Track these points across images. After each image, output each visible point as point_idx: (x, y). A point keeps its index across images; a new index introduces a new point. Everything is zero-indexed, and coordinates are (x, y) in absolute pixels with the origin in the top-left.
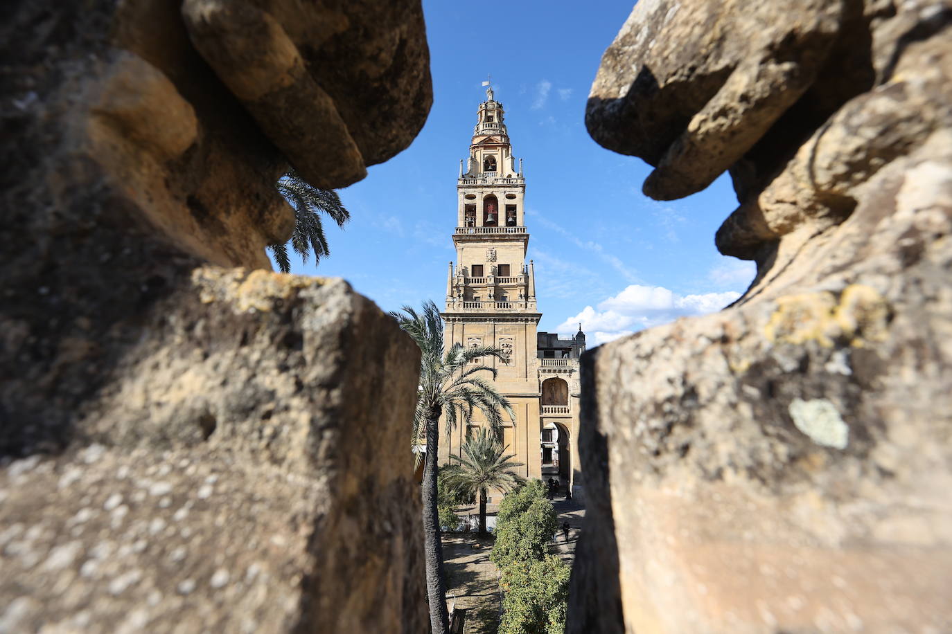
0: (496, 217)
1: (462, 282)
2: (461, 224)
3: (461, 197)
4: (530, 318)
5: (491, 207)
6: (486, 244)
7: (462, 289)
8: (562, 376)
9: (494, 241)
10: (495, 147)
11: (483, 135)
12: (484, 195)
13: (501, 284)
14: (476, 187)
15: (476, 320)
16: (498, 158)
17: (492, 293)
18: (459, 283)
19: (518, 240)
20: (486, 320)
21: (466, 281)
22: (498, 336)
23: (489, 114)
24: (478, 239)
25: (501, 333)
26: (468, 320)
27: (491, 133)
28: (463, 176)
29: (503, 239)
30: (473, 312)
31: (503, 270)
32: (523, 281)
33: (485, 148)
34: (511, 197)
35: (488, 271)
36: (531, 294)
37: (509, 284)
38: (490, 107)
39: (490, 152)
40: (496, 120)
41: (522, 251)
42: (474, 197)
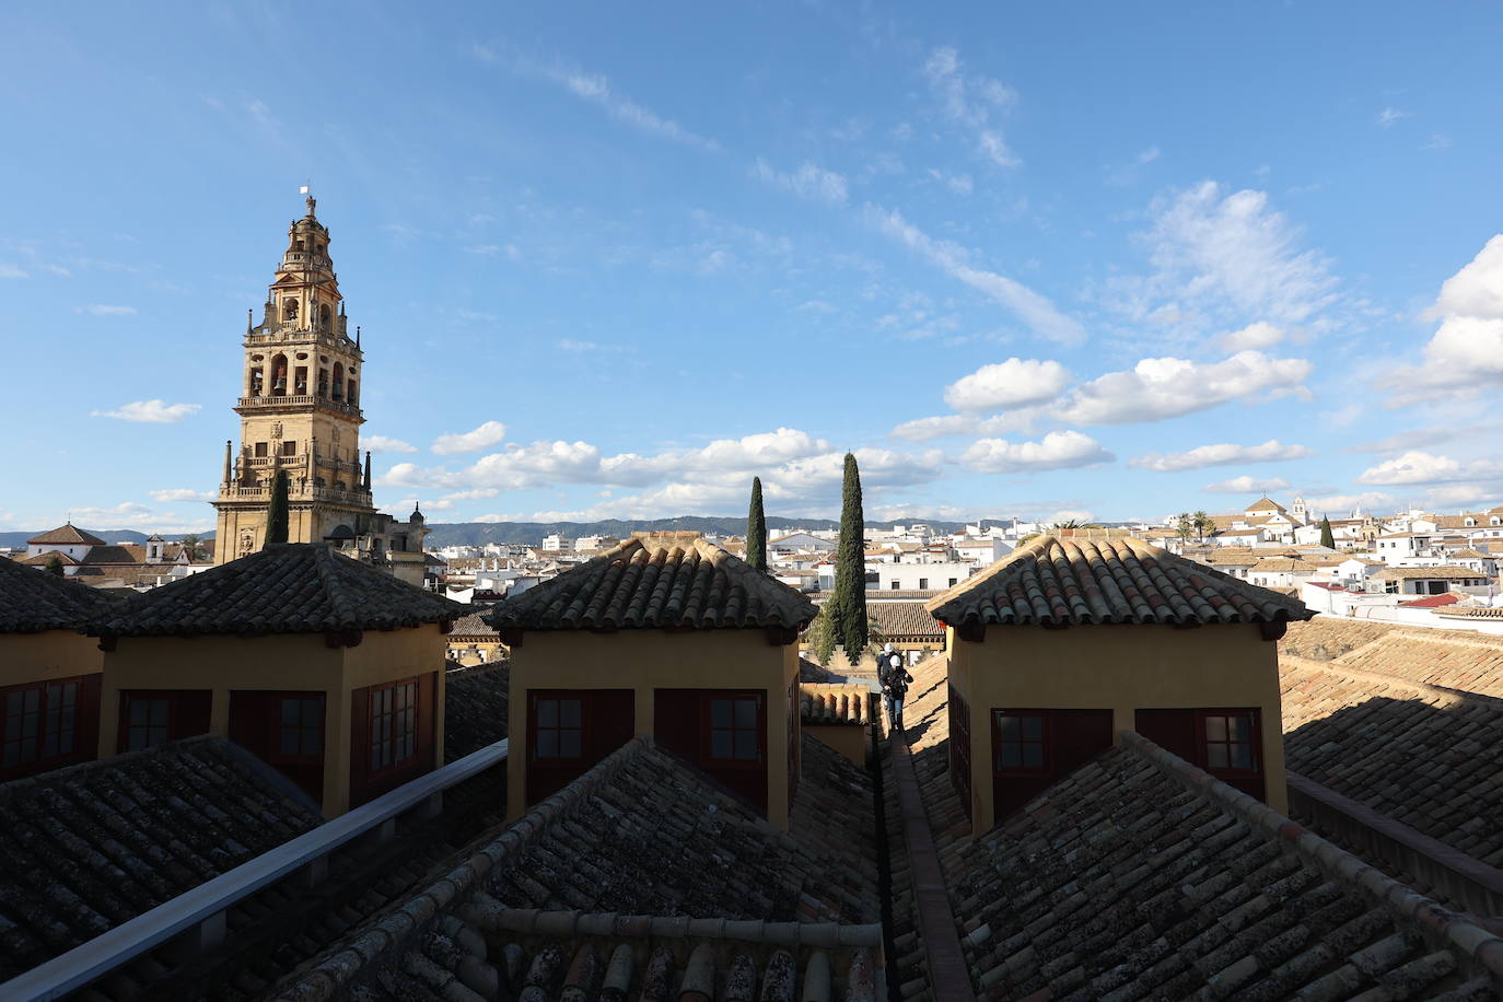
0: (284, 382)
1: (241, 465)
2: (246, 393)
3: (248, 357)
4: (303, 506)
5: (281, 370)
6: (272, 416)
7: (241, 473)
9: (280, 413)
10: (296, 288)
11: (283, 272)
12: (273, 355)
13: (284, 466)
14: (263, 346)
15: (250, 509)
16: (300, 300)
17: (273, 477)
18: (239, 466)
19: (305, 412)
20: (259, 509)
21: (248, 462)
23: (299, 239)
24: (262, 411)
26: (241, 510)
27: (294, 268)
28: (251, 331)
29: (288, 411)
30: (247, 500)
31: (289, 447)
32: (305, 462)
33: (286, 289)
34: (303, 357)
35: (271, 452)
36: (309, 477)
37: (293, 465)
38: (300, 228)
39: (291, 294)
40: (306, 246)
41: (311, 425)
42: (261, 358)
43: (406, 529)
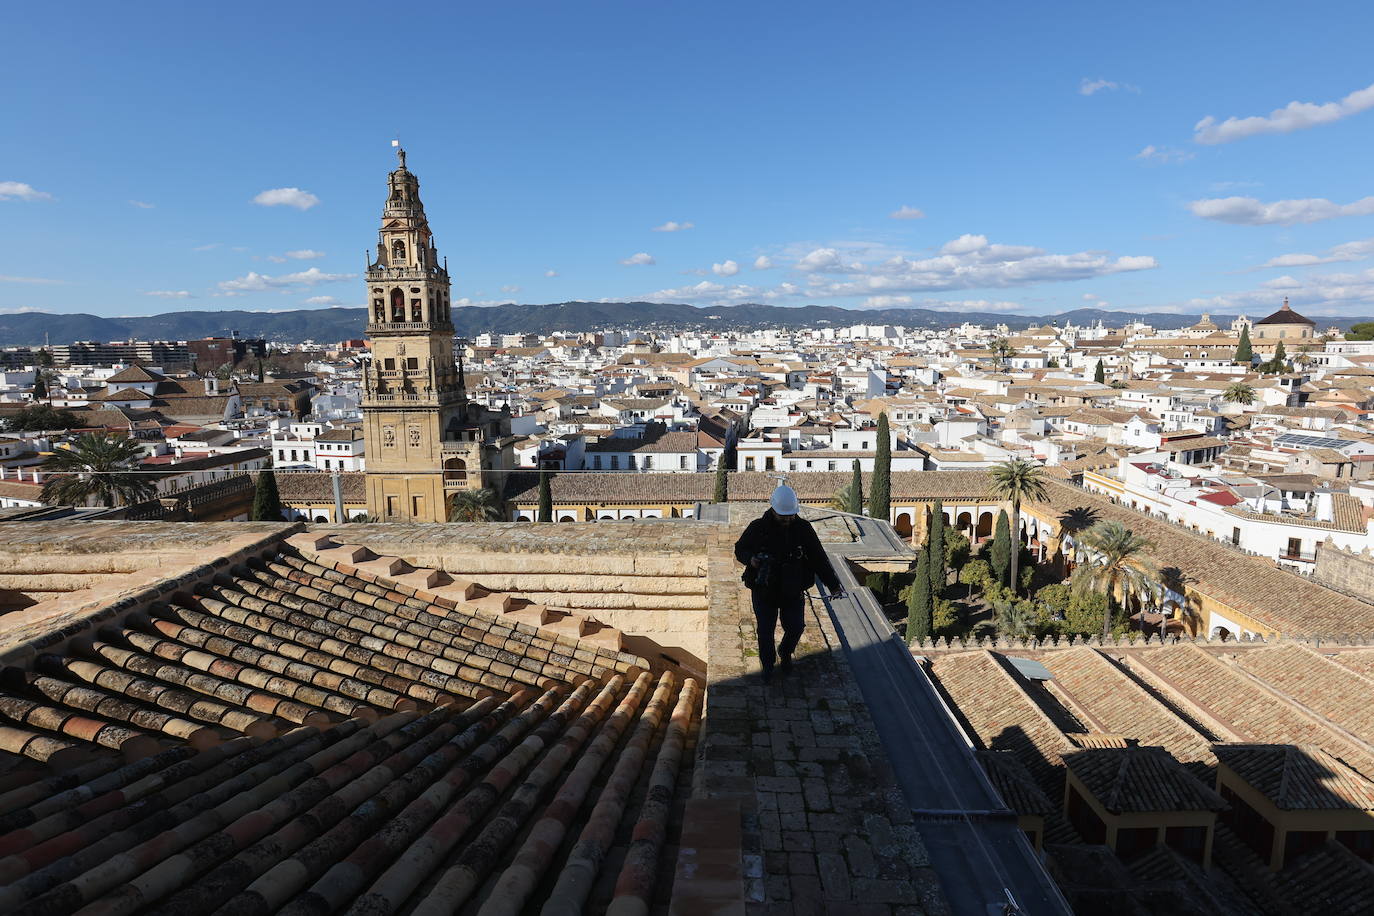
0: (403, 311)
1: (376, 377)
2: (372, 319)
3: (370, 290)
4: (431, 410)
5: (398, 301)
6: (395, 338)
7: (376, 383)
8: (460, 457)
9: (402, 336)
10: (402, 232)
11: (390, 218)
12: (391, 289)
13: (409, 377)
14: (382, 281)
15: (389, 412)
16: (406, 242)
17: (402, 386)
18: (374, 377)
19: (422, 335)
20: (396, 411)
21: (380, 374)
22: (408, 424)
23: (397, 188)
24: (388, 334)
25: (410, 421)
27: (397, 214)
28: (370, 269)
29: (409, 334)
30: (385, 404)
31: (413, 363)
32: (427, 374)
33: (393, 232)
34: (416, 290)
35: (398, 366)
36: (434, 387)
37: (417, 376)
38: (398, 179)
39: (397, 236)
40: (404, 195)
41: (428, 345)
42: (381, 291)
43: (498, 417)
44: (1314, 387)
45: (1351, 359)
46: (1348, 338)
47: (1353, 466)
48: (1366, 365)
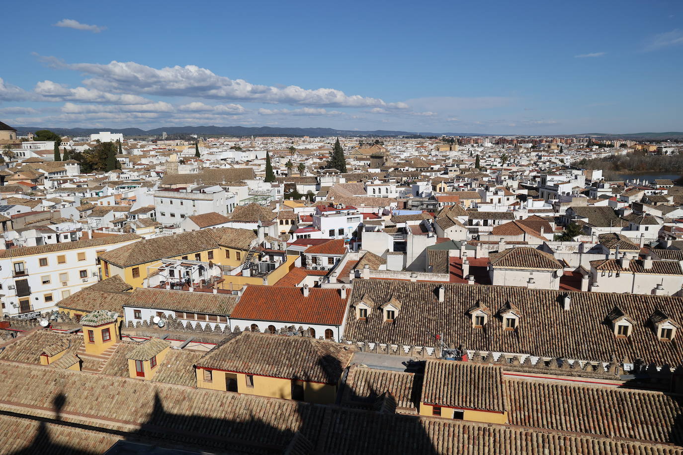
44: (10, 172)
45: (37, 152)
46: (35, 139)
47: (12, 222)
48: (45, 155)
